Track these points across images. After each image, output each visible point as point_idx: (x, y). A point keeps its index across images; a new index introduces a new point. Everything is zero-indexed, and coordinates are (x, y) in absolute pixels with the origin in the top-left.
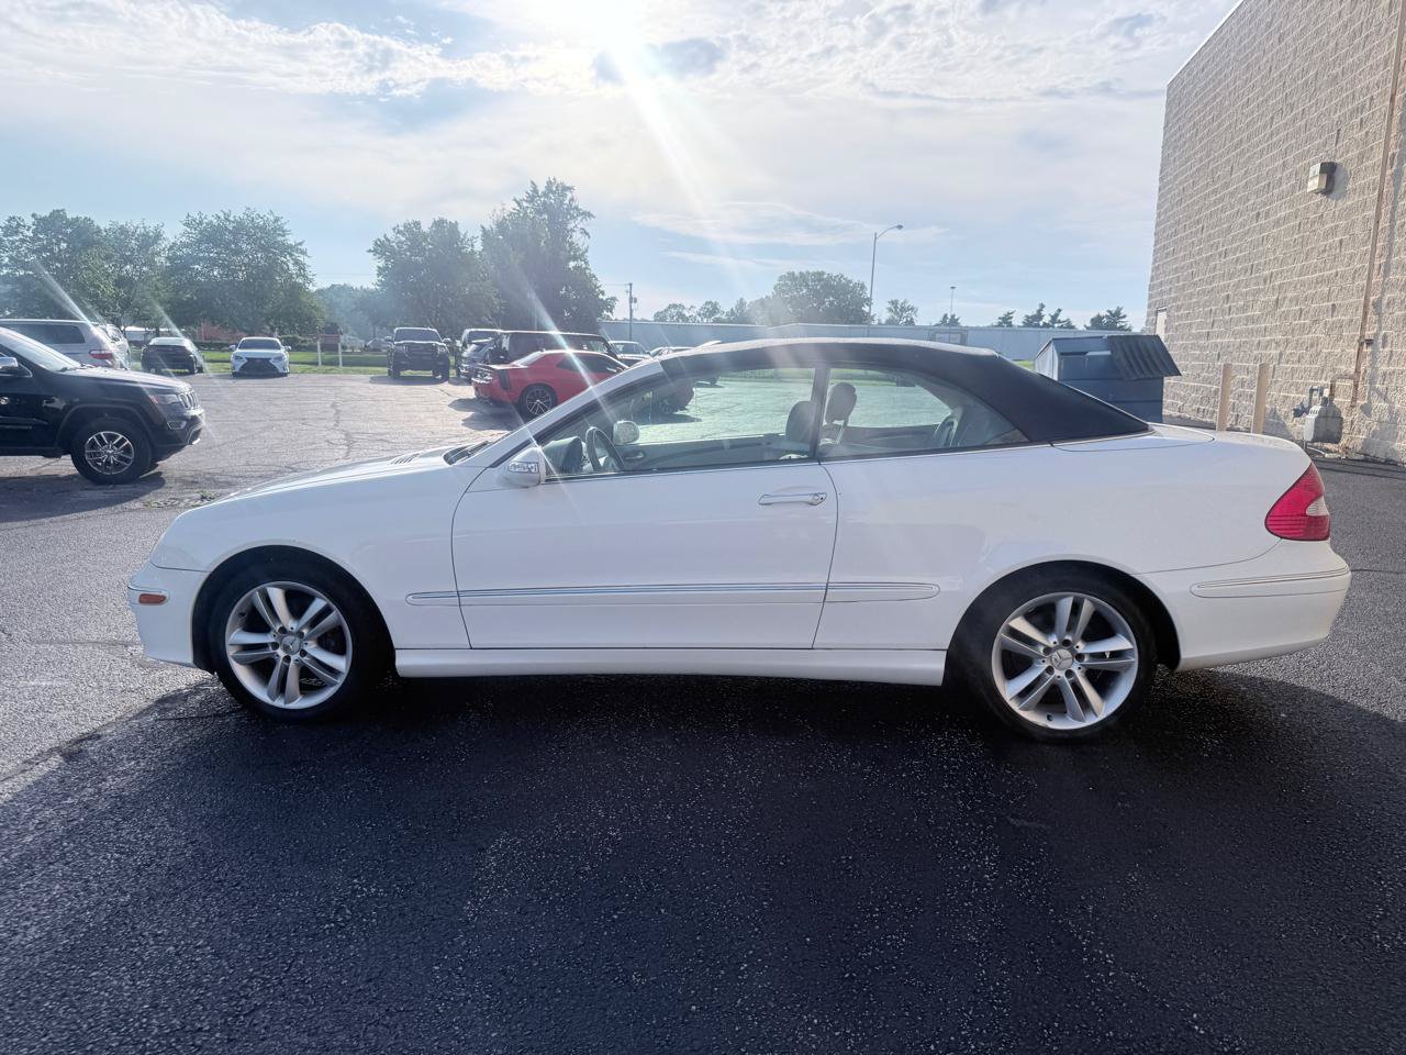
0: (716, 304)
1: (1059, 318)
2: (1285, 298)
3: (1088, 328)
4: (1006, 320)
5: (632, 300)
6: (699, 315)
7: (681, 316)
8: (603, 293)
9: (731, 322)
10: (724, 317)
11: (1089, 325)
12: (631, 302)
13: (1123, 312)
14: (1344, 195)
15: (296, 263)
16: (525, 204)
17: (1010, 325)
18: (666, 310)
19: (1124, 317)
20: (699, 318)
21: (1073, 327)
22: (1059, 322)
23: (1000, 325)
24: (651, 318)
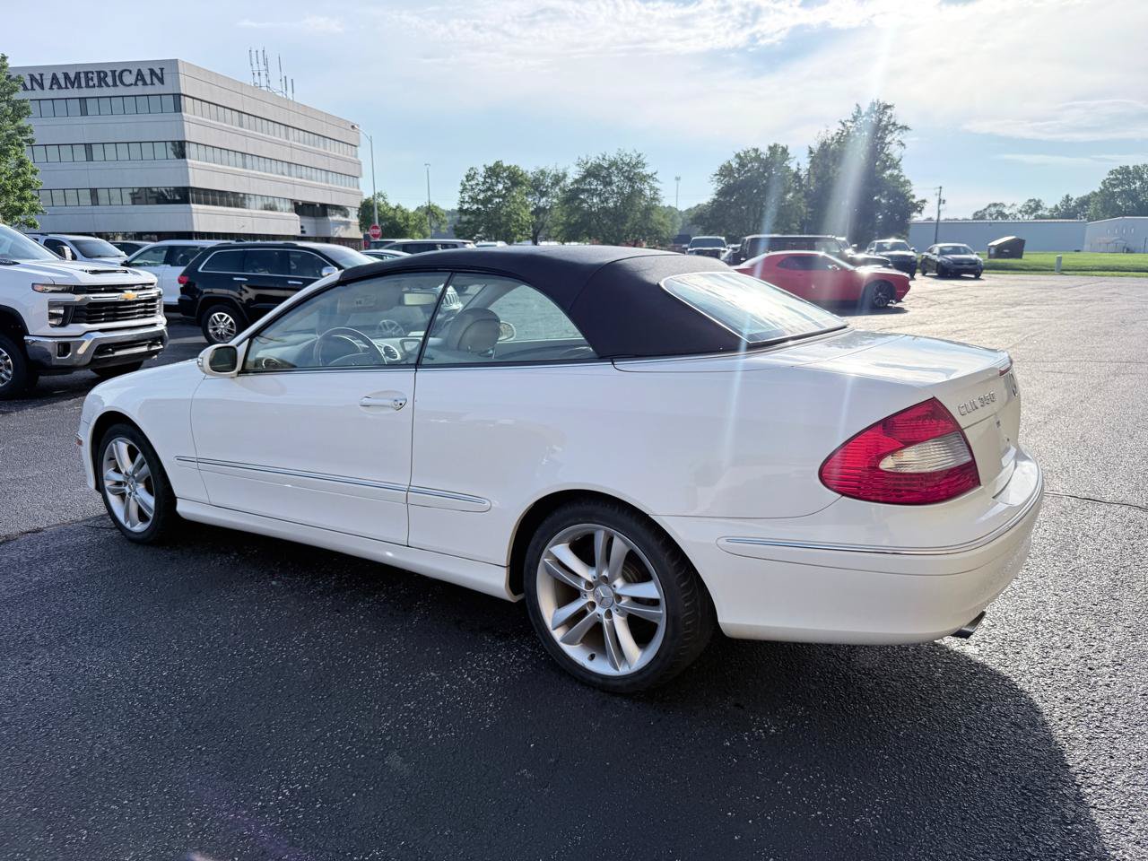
0: (1039, 201)
5: (941, 202)
6: (1020, 212)
7: (1001, 214)
8: (913, 197)
9: (1052, 217)
10: (1047, 213)
12: (940, 203)
15: (652, 188)
16: (849, 124)
18: (985, 209)
20: (1019, 216)
24: (970, 217)
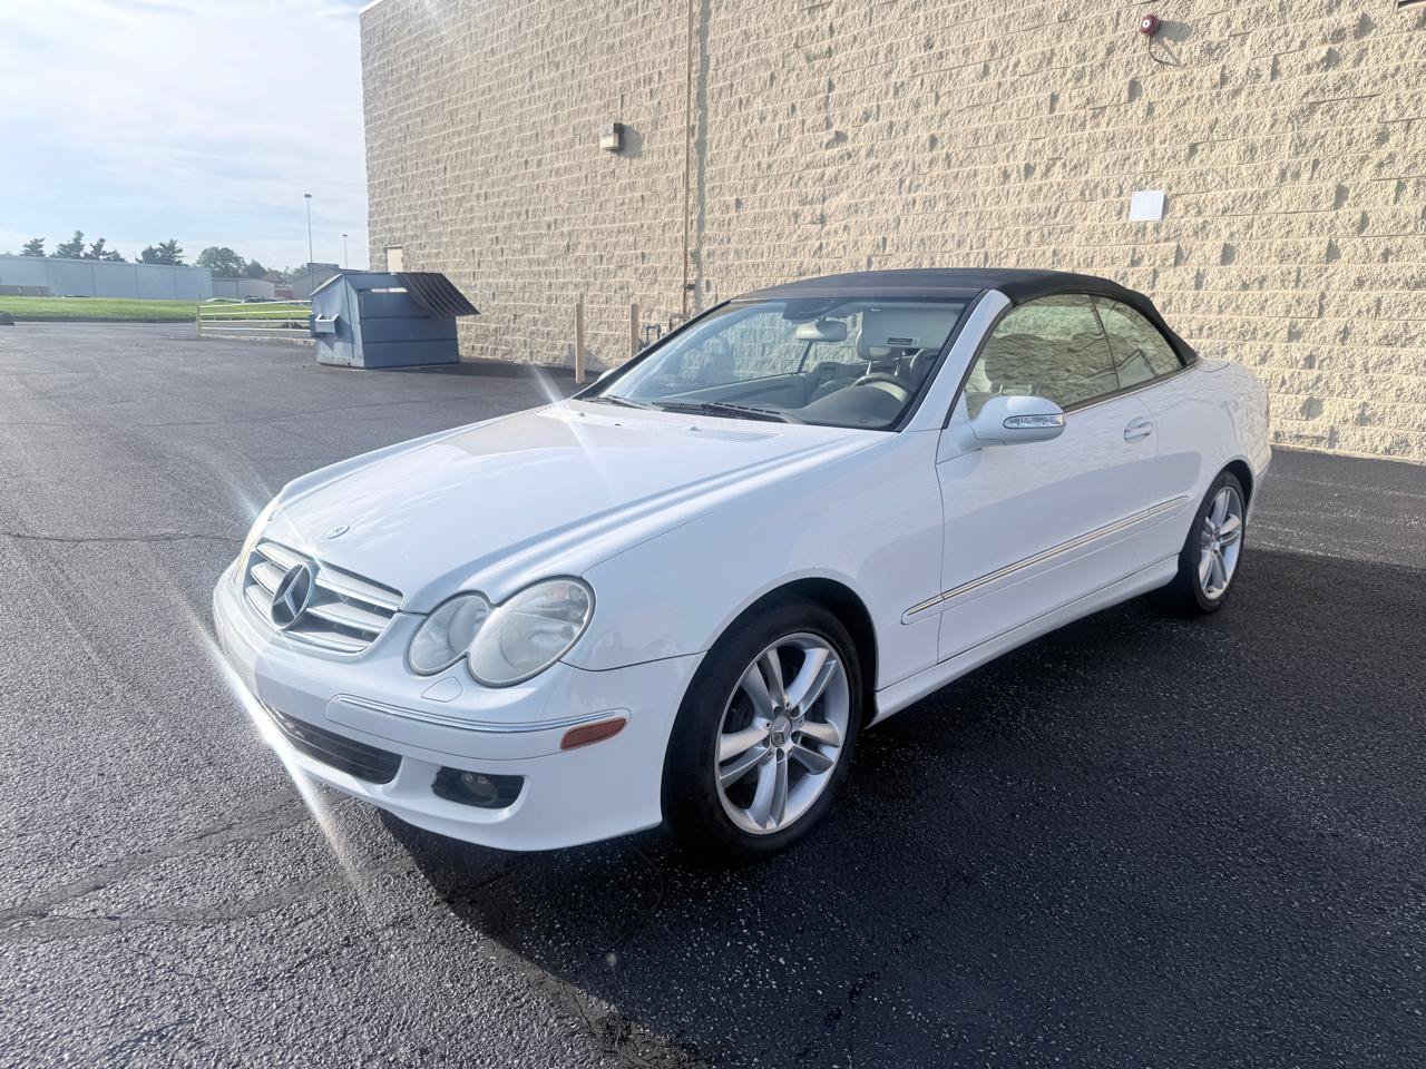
1: (104, 249)
2: (578, 243)
3: (140, 262)
4: (34, 249)
11: (141, 258)
13: (178, 246)
14: (639, 154)
17: (41, 254)
19: (180, 251)
21: (123, 260)
22: (104, 253)
23: (27, 253)
